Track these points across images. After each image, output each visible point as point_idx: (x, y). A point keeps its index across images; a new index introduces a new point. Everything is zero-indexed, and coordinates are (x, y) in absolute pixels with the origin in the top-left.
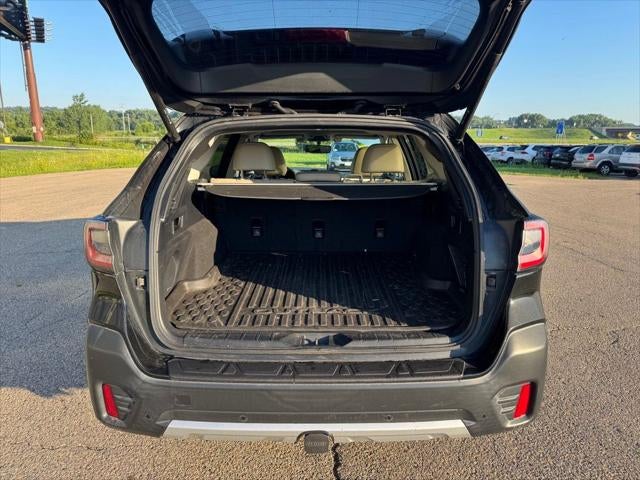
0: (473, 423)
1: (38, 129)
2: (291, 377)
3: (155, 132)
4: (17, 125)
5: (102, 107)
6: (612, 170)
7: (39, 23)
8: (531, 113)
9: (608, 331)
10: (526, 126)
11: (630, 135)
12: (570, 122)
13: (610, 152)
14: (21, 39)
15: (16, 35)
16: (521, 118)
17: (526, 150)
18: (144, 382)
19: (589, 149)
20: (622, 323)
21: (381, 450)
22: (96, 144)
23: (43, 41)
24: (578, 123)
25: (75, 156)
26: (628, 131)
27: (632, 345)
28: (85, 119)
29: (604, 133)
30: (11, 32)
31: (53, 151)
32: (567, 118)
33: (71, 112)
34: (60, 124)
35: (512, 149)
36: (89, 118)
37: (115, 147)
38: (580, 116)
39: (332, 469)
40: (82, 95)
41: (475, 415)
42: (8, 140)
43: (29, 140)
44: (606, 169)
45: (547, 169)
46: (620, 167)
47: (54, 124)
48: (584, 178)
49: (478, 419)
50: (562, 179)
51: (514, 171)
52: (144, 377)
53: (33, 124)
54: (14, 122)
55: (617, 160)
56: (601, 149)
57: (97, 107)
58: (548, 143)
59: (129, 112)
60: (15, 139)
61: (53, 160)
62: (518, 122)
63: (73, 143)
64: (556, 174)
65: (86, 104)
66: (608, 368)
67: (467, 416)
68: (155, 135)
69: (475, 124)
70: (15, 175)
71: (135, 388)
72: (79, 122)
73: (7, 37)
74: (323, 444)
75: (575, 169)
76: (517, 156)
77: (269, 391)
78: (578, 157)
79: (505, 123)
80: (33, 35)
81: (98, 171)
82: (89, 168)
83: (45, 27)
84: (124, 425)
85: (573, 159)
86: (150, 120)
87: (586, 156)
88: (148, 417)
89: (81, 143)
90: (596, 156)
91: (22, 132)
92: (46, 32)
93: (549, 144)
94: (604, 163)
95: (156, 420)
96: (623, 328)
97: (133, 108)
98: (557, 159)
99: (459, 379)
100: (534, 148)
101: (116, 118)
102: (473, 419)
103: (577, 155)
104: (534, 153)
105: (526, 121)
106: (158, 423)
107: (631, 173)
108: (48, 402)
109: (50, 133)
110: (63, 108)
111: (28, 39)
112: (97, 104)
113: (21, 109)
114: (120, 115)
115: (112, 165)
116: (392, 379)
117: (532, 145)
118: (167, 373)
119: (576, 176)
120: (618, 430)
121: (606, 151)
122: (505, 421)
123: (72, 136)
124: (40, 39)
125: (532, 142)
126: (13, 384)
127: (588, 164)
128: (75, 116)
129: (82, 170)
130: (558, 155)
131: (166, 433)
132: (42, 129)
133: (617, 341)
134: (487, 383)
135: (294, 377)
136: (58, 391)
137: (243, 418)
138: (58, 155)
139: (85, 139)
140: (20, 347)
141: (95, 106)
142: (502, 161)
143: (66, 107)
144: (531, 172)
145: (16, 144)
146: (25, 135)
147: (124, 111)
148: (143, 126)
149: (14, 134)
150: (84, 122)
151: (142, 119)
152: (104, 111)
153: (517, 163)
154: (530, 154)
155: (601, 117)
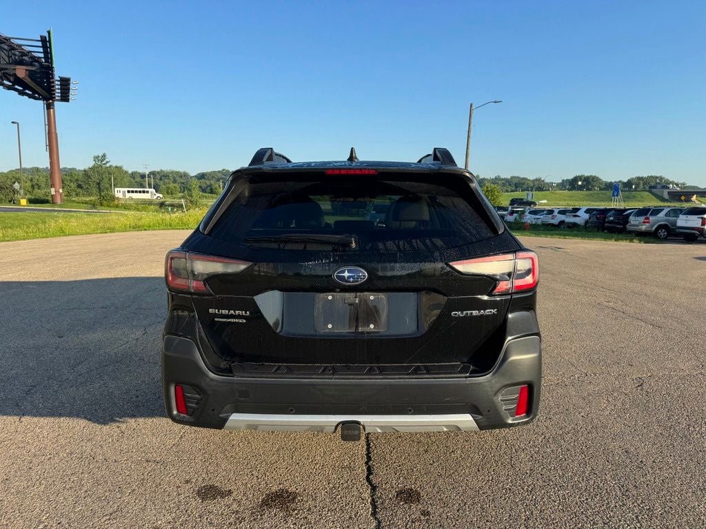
0: (480, 417)
1: (56, 191)
2: (330, 374)
3: (181, 194)
4: (33, 187)
5: (125, 168)
6: (669, 234)
7: (65, 83)
8: (586, 175)
9: (634, 377)
10: (581, 188)
11: (694, 198)
12: (628, 184)
13: (666, 215)
14: (44, 99)
15: (39, 95)
16: (575, 180)
17: (578, 214)
18: (212, 380)
19: (643, 212)
20: (649, 370)
21: (409, 463)
22: (117, 206)
23: (67, 100)
24: (637, 185)
25: (96, 219)
26: (692, 194)
27: (655, 389)
28: (106, 180)
29: (666, 196)
30: (34, 92)
31: (73, 214)
32: (625, 180)
33: (90, 173)
34: (79, 186)
35: (562, 212)
36: (110, 180)
37: (138, 210)
38: (639, 179)
39: (365, 477)
40: (104, 156)
41: (481, 410)
42: (24, 202)
43: (46, 202)
44: (663, 233)
45: (601, 233)
46: (677, 230)
47: (73, 185)
48: (640, 241)
49: (484, 413)
50: (616, 243)
51: (565, 235)
52: (212, 375)
53: (53, 186)
54: (29, 184)
55: (674, 224)
56: (656, 211)
57: (119, 168)
58: (602, 205)
59: (153, 173)
60: (31, 201)
61: (74, 223)
62: (572, 184)
63: (94, 205)
64: (610, 239)
65: (108, 165)
66: (628, 406)
67: (474, 410)
68: (180, 198)
69: (525, 186)
70: (35, 237)
71: (203, 385)
72: (98, 184)
73: (30, 96)
74: (356, 432)
75: (631, 232)
76: (569, 219)
77: (313, 385)
78: (632, 219)
79: (558, 185)
80: (58, 94)
81: (122, 233)
82: (112, 230)
83: (72, 86)
84: (192, 420)
85: (628, 222)
86: (175, 181)
87: (642, 219)
88: (213, 410)
89: (102, 205)
90: (652, 219)
91: (39, 193)
92: (71, 91)
93: (603, 207)
94: (661, 227)
95: (220, 413)
96: (649, 375)
97: (157, 169)
98: (611, 222)
99: (466, 377)
100: (588, 211)
101: (138, 179)
102: (480, 414)
103: (631, 218)
104: (587, 216)
105: (580, 183)
106: (221, 416)
107: (690, 237)
108: (106, 428)
109: (69, 195)
110: (82, 169)
111: (53, 98)
112: (119, 165)
113: (37, 170)
114: (143, 176)
115: (137, 228)
116: (411, 376)
117: (584, 208)
118: (231, 372)
119: (631, 241)
120: (626, 452)
121: (662, 215)
122: (508, 418)
123: (92, 198)
124: (65, 98)
125: (585, 206)
126: (70, 415)
127: (644, 228)
128: (95, 178)
129: (106, 233)
130: (612, 218)
131: (228, 424)
132: (61, 191)
133: (641, 385)
134: (489, 381)
135: (333, 374)
136: (113, 420)
137: (292, 410)
138: (80, 218)
139: (107, 200)
140: (72, 387)
141: (116, 167)
142: (553, 225)
143: (87, 168)
144: (583, 236)
145: (33, 207)
146: (43, 198)
147: (147, 173)
148: (168, 188)
149: (29, 196)
150: (105, 184)
151: (167, 181)
152: (126, 172)
153: (569, 227)
154: (583, 217)
155: (661, 178)
